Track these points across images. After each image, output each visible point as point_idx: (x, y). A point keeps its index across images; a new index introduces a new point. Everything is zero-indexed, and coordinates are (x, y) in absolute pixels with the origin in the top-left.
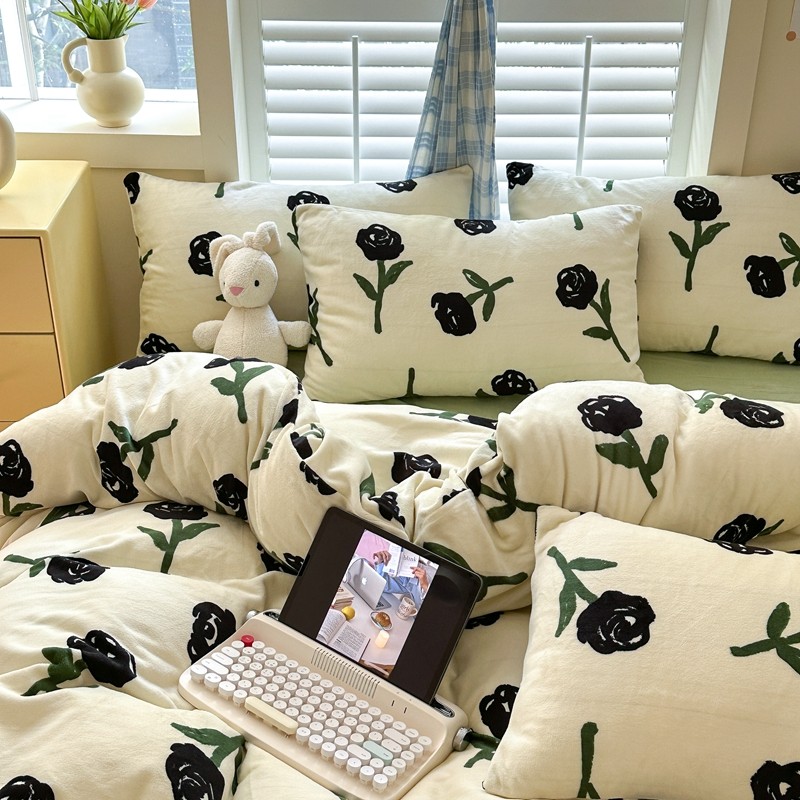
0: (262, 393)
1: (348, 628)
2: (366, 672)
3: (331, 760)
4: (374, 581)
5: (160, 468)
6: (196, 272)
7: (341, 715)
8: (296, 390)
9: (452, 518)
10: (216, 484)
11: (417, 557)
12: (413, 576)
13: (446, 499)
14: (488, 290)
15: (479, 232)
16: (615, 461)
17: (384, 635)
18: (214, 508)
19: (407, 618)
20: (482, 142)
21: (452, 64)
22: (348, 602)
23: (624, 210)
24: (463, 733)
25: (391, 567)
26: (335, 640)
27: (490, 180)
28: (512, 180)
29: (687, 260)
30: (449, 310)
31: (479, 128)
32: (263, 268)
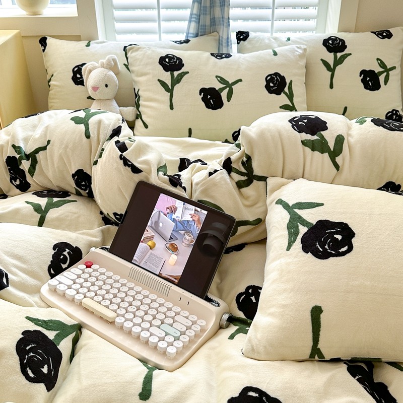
0: (100, 122)
1: (151, 254)
2: (163, 280)
3: (138, 338)
4: (167, 224)
6: (76, 84)
7: (146, 307)
8: (121, 121)
9: (215, 184)
10: (73, 176)
11: (194, 207)
12: (191, 219)
13: (210, 174)
14: (229, 86)
15: (224, 58)
16: (313, 150)
17: (174, 257)
18: (74, 192)
19: (188, 246)
20: (223, 18)
22: (151, 238)
23: (298, 48)
24: (226, 317)
25: (178, 215)
26: (143, 262)
27: (228, 38)
28: (239, 40)
29: (331, 73)
30: (209, 97)
31: (221, 10)
32: (109, 77)
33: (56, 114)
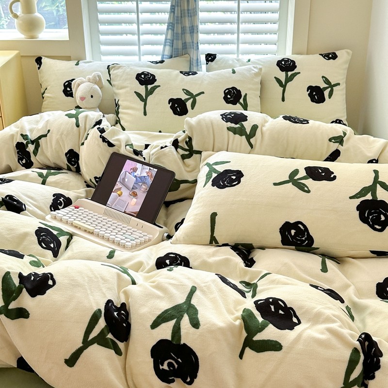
0: (86, 117)
1: (119, 199)
2: (127, 215)
3: (108, 239)
4: (130, 179)
5: (43, 152)
6: (66, 96)
7: (114, 227)
8: (102, 117)
9: (165, 154)
10: (66, 154)
11: (148, 167)
12: (146, 175)
13: (162, 148)
14: (193, 97)
15: (190, 75)
16: (235, 134)
17: (134, 200)
18: (66, 167)
20: (193, 42)
21: (178, 6)
22: (120, 189)
23: (254, 67)
24: (166, 235)
25: (138, 173)
26: (113, 205)
27: (197, 59)
28: (207, 60)
29: (282, 88)
30: (176, 105)
31: (191, 36)
32: (95, 90)
33: (53, 114)
